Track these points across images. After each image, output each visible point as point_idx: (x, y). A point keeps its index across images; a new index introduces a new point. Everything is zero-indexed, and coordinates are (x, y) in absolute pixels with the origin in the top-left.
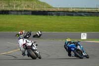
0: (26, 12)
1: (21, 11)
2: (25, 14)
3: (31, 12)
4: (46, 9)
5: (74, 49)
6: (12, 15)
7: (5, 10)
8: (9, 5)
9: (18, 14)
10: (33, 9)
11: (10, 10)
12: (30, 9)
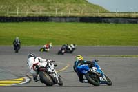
0: (72, 19)
1: (65, 17)
2: (71, 21)
3: (79, 19)
4: (99, 15)
5: (86, 72)
6: (53, 23)
7: (43, 15)
8: (49, 9)
9: (61, 21)
10: (82, 15)
11: (50, 15)
12: (77, 14)
